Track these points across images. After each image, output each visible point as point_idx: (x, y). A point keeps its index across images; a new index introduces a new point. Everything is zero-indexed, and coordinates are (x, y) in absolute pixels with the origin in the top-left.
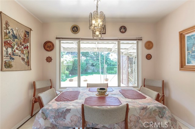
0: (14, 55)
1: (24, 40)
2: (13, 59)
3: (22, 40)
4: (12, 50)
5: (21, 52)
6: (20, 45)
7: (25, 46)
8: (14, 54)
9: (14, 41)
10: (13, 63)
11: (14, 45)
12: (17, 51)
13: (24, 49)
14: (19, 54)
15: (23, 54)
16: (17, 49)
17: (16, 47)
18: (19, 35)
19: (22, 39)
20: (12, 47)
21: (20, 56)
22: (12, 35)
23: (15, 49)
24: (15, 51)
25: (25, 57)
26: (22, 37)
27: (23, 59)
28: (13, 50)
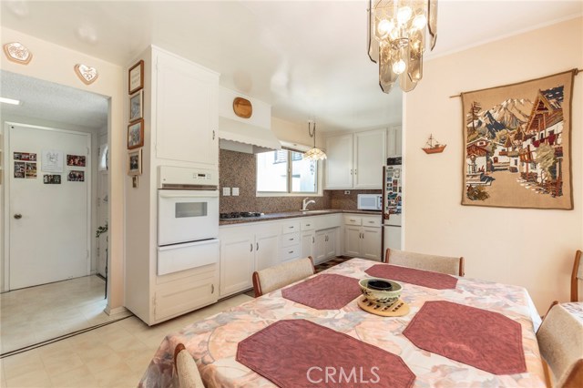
0: (491, 169)
1: (536, 121)
2: (491, 179)
3: (524, 126)
4: (488, 160)
5: (519, 159)
6: (516, 142)
7: (537, 138)
8: (492, 167)
9: (494, 137)
10: (488, 188)
11: (494, 148)
12: (502, 159)
13: (533, 148)
14: (512, 165)
15: (530, 160)
16: (503, 153)
17: (499, 149)
18: (513, 115)
19: (521, 123)
20: (487, 152)
21: (514, 170)
22: (487, 126)
23: (496, 154)
24: (496, 161)
25: (538, 170)
26: (525, 116)
27: (530, 177)
28: (492, 158)
